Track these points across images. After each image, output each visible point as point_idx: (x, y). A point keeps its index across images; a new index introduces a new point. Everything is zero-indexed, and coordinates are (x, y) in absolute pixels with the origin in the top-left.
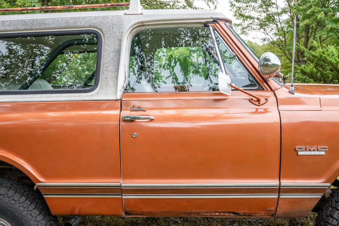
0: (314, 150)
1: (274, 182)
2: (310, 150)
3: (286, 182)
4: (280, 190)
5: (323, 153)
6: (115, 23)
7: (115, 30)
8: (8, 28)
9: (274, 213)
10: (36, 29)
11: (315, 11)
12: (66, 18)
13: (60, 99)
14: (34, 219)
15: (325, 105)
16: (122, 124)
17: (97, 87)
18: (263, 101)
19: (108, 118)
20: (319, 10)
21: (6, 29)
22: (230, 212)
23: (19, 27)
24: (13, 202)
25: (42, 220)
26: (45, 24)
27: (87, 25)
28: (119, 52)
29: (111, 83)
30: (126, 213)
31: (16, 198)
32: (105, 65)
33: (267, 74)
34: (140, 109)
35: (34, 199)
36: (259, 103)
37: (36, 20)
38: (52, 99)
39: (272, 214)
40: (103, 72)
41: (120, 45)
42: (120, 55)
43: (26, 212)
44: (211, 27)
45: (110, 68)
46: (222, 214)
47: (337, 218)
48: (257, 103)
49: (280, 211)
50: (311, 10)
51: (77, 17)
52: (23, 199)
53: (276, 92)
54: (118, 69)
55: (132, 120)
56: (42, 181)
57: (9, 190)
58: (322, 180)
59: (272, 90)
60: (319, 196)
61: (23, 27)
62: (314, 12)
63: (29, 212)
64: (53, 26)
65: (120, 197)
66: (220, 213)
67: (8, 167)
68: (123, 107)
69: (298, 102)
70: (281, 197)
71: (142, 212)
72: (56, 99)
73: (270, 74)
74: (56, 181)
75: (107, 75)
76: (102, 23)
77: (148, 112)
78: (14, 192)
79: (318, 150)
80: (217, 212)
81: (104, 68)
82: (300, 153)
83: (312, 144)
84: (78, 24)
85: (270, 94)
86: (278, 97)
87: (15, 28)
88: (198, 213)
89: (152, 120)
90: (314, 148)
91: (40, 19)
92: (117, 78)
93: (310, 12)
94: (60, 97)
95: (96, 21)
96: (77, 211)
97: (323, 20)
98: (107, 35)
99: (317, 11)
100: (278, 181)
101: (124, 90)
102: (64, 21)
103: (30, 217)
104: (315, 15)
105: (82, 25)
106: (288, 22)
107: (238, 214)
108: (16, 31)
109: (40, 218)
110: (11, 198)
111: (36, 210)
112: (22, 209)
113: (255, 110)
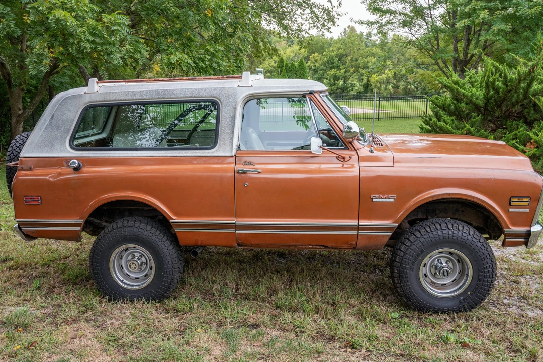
0: (385, 198)
1: (354, 222)
2: (382, 198)
3: (364, 222)
4: (359, 228)
5: (392, 200)
6: (231, 93)
7: (230, 100)
8: (145, 97)
9: (355, 246)
10: (167, 98)
11: (476, 7)
12: (191, 89)
13: (188, 155)
14: (166, 248)
15: (397, 162)
16: (236, 175)
17: (216, 145)
18: (347, 158)
19: (225, 171)
20: (481, 6)
21: (143, 98)
22: (321, 246)
23: (154, 96)
24: (150, 235)
25: (173, 249)
26: (175, 94)
27: (209, 95)
28: (234, 118)
29: (228, 143)
30: (238, 244)
31: (152, 232)
32: (223, 128)
33: (351, 138)
34: (250, 164)
35: (166, 233)
36: (344, 160)
37: (167, 90)
38: (181, 155)
39: (354, 247)
40: (221, 134)
41: (235, 113)
42: (234, 121)
43: (161, 243)
44: (307, 98)
45: (227, 131)
46: (314, 247)
47: (403, 250)
48: (343, 160)
49: (360, 245)
50: (470, 6)
51: (200, 89)
52: (158, 232)
53: (358, 151)
54: (233, 132)
55: (244, 173)
56: (175, 219)
57: (147, 226)
58: (390, 221)
59: (355, 150)
60: (390, 233)
61: (157, 96)
62: (474, 9)
63: (163, 243)
64: (181, 96)
65: (235, 231)
66: (313, 245)
67: (146, 208)
68: (237, 163)
69: (376, 159)
70: (360, 233)
71: (252, 244)
72: (185, 155)
73: (353, 138)
74: (185, 218)
75: (225, 136)
76: (220, 93)
77: (257, 166)
78: (151, 227)
79: (388, 198)
80: (311, 245)
81: (222, 131)
82: (374, 200)
83: (383, 193)
84: (201, 94)
85: (354, 153)
86: (360, 155)
87: (151, 97)
88: (295, 245)
89: (260, 173)
90: (386, 196)
91: (170, 90)
92: (232, 138)
93: (470, 9)
94: (187, 153)
95: (215, 92)
96: (199, 243)
97: (486, 20)
98: (224, 104)
99: (479, 7)
100: (358, 221)
101: (237, 148)
102: (190, 92)
103: (163, 247)
104: (476, 13)
105: (204, 95)
106: (444, 17)
107: (327, 247)
108: (152, 99)
109: (171, 248)
110: (149, 232)
111: (168, 241)
112: (157, 240)
113: (341, 166)
